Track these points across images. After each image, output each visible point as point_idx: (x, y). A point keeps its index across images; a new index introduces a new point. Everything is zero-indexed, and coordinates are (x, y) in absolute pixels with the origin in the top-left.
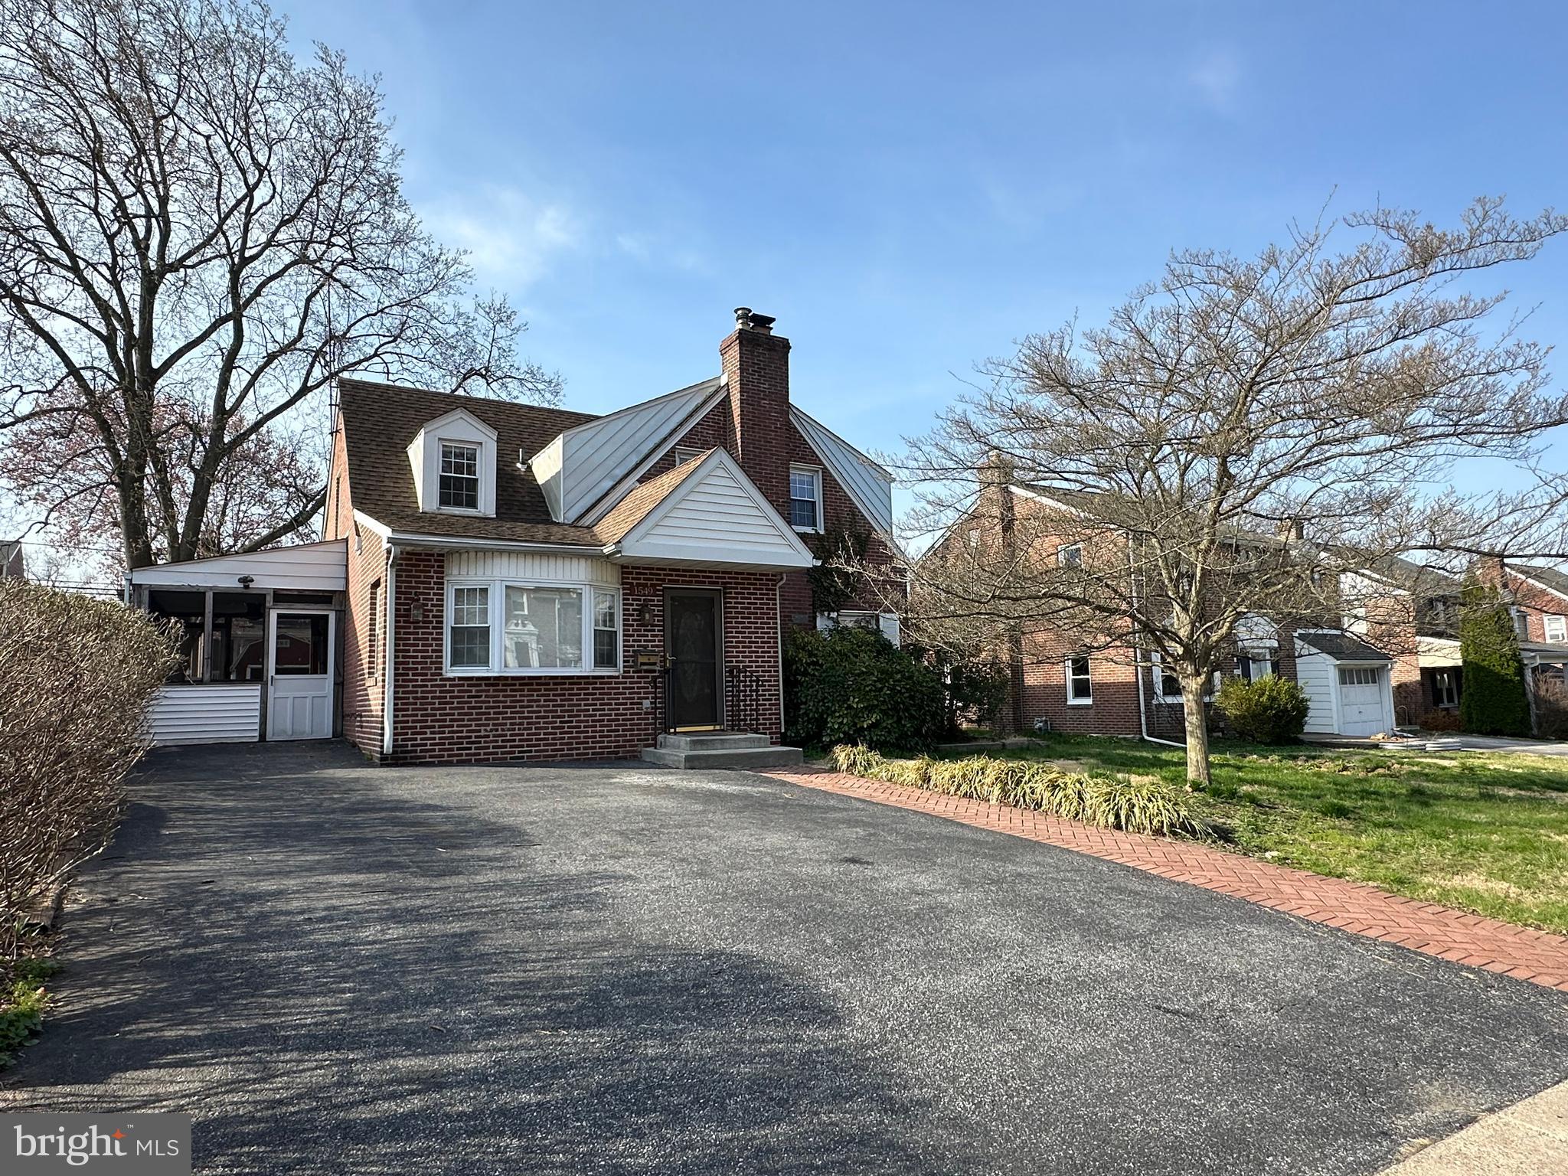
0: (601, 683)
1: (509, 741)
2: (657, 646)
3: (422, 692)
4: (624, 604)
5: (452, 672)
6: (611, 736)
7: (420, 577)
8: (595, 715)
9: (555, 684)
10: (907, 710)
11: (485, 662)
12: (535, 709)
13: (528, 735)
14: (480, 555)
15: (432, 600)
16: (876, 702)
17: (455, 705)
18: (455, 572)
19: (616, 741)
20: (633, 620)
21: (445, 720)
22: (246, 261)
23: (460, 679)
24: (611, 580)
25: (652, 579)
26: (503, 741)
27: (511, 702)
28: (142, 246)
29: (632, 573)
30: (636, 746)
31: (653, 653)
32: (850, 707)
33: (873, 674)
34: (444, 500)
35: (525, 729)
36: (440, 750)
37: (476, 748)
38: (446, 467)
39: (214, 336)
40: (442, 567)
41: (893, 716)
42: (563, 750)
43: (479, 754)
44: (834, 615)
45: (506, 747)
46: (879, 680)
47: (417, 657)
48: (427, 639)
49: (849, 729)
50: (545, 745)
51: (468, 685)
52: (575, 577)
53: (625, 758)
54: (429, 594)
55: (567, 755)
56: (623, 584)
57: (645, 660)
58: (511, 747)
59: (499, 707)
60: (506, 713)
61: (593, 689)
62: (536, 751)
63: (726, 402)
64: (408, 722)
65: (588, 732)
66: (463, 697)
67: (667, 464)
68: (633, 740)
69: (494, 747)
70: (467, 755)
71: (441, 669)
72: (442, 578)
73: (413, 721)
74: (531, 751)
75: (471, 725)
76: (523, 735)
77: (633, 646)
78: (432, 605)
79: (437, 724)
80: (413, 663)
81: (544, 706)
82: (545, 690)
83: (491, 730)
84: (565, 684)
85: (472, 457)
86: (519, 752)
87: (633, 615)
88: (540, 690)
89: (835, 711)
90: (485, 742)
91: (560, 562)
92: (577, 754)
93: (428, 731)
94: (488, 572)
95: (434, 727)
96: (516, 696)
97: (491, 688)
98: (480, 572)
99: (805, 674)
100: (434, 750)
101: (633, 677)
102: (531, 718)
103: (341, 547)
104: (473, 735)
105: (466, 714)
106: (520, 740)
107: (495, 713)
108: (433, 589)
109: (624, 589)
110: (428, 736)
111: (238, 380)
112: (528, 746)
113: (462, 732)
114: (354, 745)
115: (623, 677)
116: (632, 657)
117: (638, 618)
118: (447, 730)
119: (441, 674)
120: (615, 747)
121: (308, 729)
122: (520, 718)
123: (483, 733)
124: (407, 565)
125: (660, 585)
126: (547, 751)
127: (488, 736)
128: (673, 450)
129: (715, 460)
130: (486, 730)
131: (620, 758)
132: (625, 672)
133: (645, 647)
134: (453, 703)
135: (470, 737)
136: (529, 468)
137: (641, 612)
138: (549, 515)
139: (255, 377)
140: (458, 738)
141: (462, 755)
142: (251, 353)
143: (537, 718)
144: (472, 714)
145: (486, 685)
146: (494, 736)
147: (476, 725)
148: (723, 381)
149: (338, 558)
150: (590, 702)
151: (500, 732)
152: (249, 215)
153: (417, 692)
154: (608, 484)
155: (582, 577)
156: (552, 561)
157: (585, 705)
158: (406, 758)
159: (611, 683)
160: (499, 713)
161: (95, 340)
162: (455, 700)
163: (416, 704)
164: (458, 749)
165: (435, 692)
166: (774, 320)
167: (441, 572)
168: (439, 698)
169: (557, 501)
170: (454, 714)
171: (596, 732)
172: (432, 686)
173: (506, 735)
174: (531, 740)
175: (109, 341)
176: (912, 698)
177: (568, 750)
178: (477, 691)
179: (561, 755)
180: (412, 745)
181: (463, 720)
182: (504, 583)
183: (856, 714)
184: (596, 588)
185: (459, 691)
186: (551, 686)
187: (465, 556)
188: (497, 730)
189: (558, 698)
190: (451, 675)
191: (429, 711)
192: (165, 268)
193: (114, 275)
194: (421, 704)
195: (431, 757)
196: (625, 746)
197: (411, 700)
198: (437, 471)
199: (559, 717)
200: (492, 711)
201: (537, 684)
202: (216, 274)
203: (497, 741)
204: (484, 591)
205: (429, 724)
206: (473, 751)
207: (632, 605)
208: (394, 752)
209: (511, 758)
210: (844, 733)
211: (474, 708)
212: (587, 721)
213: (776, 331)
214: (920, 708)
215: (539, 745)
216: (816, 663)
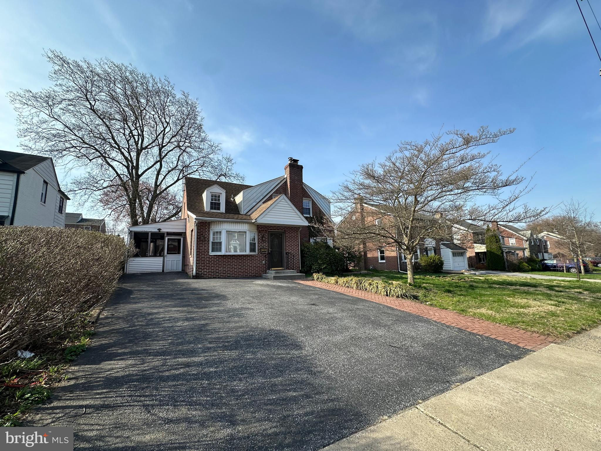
0: (251, 257)
1: (227, 272)
2: (266, 247)
3: (204, 259)
4: (258, 235)
5: (212, 254)
6: (254, 271)
7: (203, 228)
8: (250, 265)
10: (334, 263)
11: (220, 251)
12: (234, 263)
14: (219, 223)
15: (207, 234)
16: (325, 262)
18: (213, 227)
20: (260, 240)
21: (210, 266)
22: (163, 147)
23: (214, 255)
24: (254, 229)
25: (265, 229)
27: (228, 261)
28: (137, 143)
29: (260, 227)
30: (261, 273)
31: (266, 249)
32: (318, 263)
33: (324, 254)
34: (211, 208)
35: (231, 269)
36: (208, 274)
37: (218, 274)
38: (212, 200)
39: (155, 166)
41: (330, 265)
42: (241, 274)
44: (315, 238)
45: (226, 274)
46: (326, 256)
48: (205, 245)
49: (318, 269)
51: (216, 257)
52: (245, 228)
53: (258, 277)
57: (263, 250)
59: (224, 263)
60: (226, 264)
61: (249, 258)
62: (234, 275)
63: (286, 182)
65: (248, 269)
66: (215, 260)
67: (270, 198)
69: (223, 274)
70: (215, 276)
72: (209, 229)
73: (201, 267)
77: (260, 247)
78: (207, 236)
80: (201, 251)
81: (236, 263)
82: (237, 258)
84: (242, 257)
85: (219, 197)
86: (230, 275)
87: (260, 238)
88: (235, 258)
89: (314, 264)
90: (220, 272)
91: (241, 224)
92: (245, 275)
93: (205, 269)
94: (221, 227)
95: (207, 268)
98: (219, 227)
99: (307, 254)
101: (260, 255)
103: (185, 221)
105: (215, 265)
106: (230, 272)
107: (223, 265)
108: (207, 231)
109: (258, 231)
110: (205, 271)
111: (161, 177)
112: (232, 273)
114: (187, 273)
115: (257, 255)
116: (260, 250)
117: (262, 239)
118: (210, 269)
119: (209, 254)
120: (255, 274)
121: (175, 269)
122: (230, 266)
124: (200, 225)
125: (267, 230)
128: (272, 195)
129: (282, 197)
130: (221, 269)
131: (256, 277)
132: (258, 253)
133: (263, 247)
135: (216, 271)
136: (234, 200)
137: (262, 238)
138: (239, 212)
139: (165, 176)
140: (213, 271)
142: (164, 171)
144: (217, 265)
145: (221, 257)
147: (218, 268)
148: (285, 177)
149: (184, 224)
151: (224, 270)
152: (164, 135)
153: (202, 259)
154: (255, 204)
155: (247, 228)
156: (239, 224)
157: (247, 262)
158: (199, 277)
159: (254, 256)
161: (124, 167)
162: (212, 261)
164: (213, 274)
165: (207, 259)
166: (298, 161)
167: (209, 227)
169: (241, 208)
170: (212, 265)
171: (250, 269)
172: (206, 257)
175: (128, 167)
176: (335, 260)
177: (243, 274)
178: (218, 259)
180: (201, 273)
182: (226, 230)
183: (320, 265)
184: (250, 231)
185: (213, 259)
187: (215, 223)
189: (240, 260)
191: (206, 264)
192: (142, 149)
193: (129, 150)
194: (203, 262)
195: (206, 276)
196: (258, 273)
197: (201, 261)
198: (210, 201)
199: (240, 265)
202: (156, 150)
203: (224, 272)
204: (221, 232)
205: (205, 267)
207: (260, 236)
208: (196, 275)
209: (227, 277)
210: (316, 270)
211: (217, 263)
212: (248, 267)
213: (299, 163)
214: (337, 263)
215: (235, 273)
216: (309, 251)
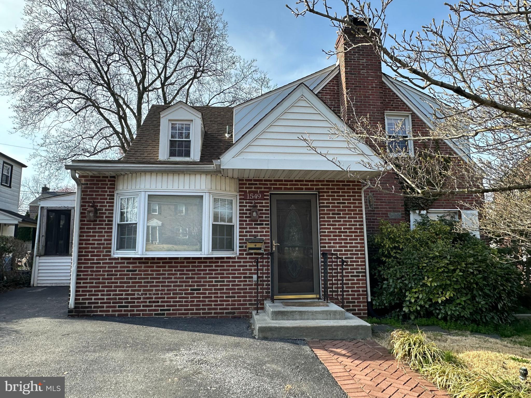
0: (221, 262)
1: (154, 302)
2: (265, 236)
3: (97, 267)
4: (240, 206)
5: (116, 254)
6: (228, 301)
7: (98, 191)
8: (217, 285)
9: (187, 263)
11: (134, 247)
12: (173, 280)
13: (168, 298)
14: (134, 175)
15: (106, 206)
16: (448, 282)
17: (118, 276)
18: (120, 187)
19: (232, 305)
20: (246, 217)
21: (111, 287)
23: (122, 258)
24: (229, 189)
25: (261, 188)
26: (150, 302)
27: (157, 275)
29: (246, 184)
30: (248, 308)
31: (261, 241)
33: (446, 258)
34: (173, 154)
35: (165, 294)
36: (107, 307)
37: (131, 307)
38: (174, 136)
40: (114, 185)
41: (467, 294)
42: (193, 310)
43: (133, 311)
44: (424, 212)
45: (152, 306)
46: (451, 263)
47: (94, 244)
48: (101, 232)
49: (425, 303)
50: (179, 306)
51: (127, 263)
52: (198, 188)
54: (104, 202)
55: (196, 314)
56: (240, 191)
57: (252, 246)
58: (155, 306)
59: (148, 278)
60: (153, 282)
61: (216, 266)
62: (173, 310)
64: (86, 287)
65: (211, 297)
66: (124, 271)
68: (246, 304)
69: (143, 306)
70: (125, 311)
71: (110, 252)
72: (113, 192)
73: (90, 287)
74: (169, 310)
75: (128, 291)
76: (164, 298)
77: (246, 236)
78: (106, 210)
79: (106, 289)
80: (92, 248)
81: (179, 278)
82: (181, 267)
83: (142, 294)
84: (195, 262)
86: (161, 310)
87: (246, 214)
88: (177, 267)
89: (411, 288)
90: (138, 302)
92: (203, 313)
93: (100, 293)
94: (135, 187)
95: (104, 291)
96: (160, 271)
97: (143, 265)
99: (389, 256)
100: (103, 307)
101: (246, 258)
102: (170, 286)
104: (130, 297)
105: (125, 283)
106: (162, 302)
107: (145, 282)
108: (106, 199)
109: (240, 195)
110: (100, 297)
112: (167, 306)
113: (122, 295)
115: (238, 258)
117: (251, 216)
118: (112, 293)
119: (110, 255)
120: (232, 309)
122: (162, 286)
123: (136, 296)
124: (91, 184)
125: (267, 192)
126: (181, 310)
127: (140, 298)
130: (138, 294)
131: (235, 317)
132: (240, 254)
134: (117, 275)
135: (128, 299)
137: (253, 211)
140: (119, 299)
141: (121, 311)
143: (174, 286)
144: (129, 283)
145: (139, 263)
146: (144, 298)
147: (132, 291)
148: (337, 64)
150: (213, 276)
151: (148, 296)
153: (93, 267)
155: (203, 187)
156: (181, 177)
157: (210, 278)
158: (84, 311)
159: (229, 262)
160: (148, 282)
162: (119, 273)
163: (92, 275)
164: (119, 307)
165: (105, 267)
167: (113, 187)
168: (108, 271)
170: (117, 283)
171: (217, 297)
172: (103, 263)
173: (152, 298)
174: (170, 302)
176: (485, 278)
177: (197, 309)
178: (133, 267)
179: (192, 314)
180: (89, 303)
181: (123, 287)
182: (147, 193)
184: (215, 195)
185: (121, 267)
186: (185, 264)
188: (146, 294)
189: (190, 273)
190: (116, 256)
191: (101, 281)
194: (96, 275)
195: (100, 311)
196: (239, 309)
197: (89, 273)
198: (168, 138)
199: (190, 286)
200: (143, 281)
201: (175, 263)
203: (146, 302)
205: (100, 289)
206: (129, 308)
207: (246, 206)
208: (75, 307)
209: (155, 314)
210: (421, 306)
211: (131, 278)
212: (211, 289)
214: (495, 288)
215: (176, 306)
216: (397, 248)
